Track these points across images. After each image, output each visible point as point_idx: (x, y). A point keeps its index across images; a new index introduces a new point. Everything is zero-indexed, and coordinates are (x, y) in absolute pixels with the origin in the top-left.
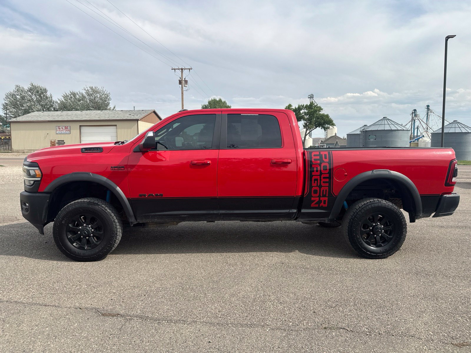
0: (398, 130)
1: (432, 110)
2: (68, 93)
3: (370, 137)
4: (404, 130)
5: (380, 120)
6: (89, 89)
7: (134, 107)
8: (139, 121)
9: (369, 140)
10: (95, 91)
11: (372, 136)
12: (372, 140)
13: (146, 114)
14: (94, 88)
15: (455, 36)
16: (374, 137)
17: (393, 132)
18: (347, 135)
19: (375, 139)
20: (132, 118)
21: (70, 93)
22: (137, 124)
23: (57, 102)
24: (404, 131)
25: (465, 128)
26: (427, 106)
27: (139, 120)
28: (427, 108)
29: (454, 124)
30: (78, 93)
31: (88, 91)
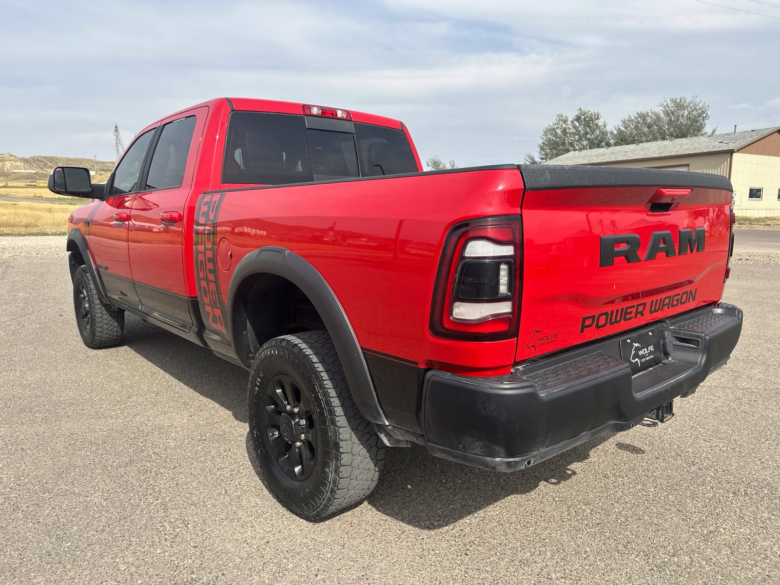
2: (633, 115)
6: (669, 102)
7: (735, 126)
8: (734, 154)
10: (680, 106)
13: (756, 137)
14: (678, 100)
20: (721, 149)
21: (637, 116)
22: (729, 160)
23: (612, 133)
27: (735, 150)
30: (649, 112)
31: (668, 107)
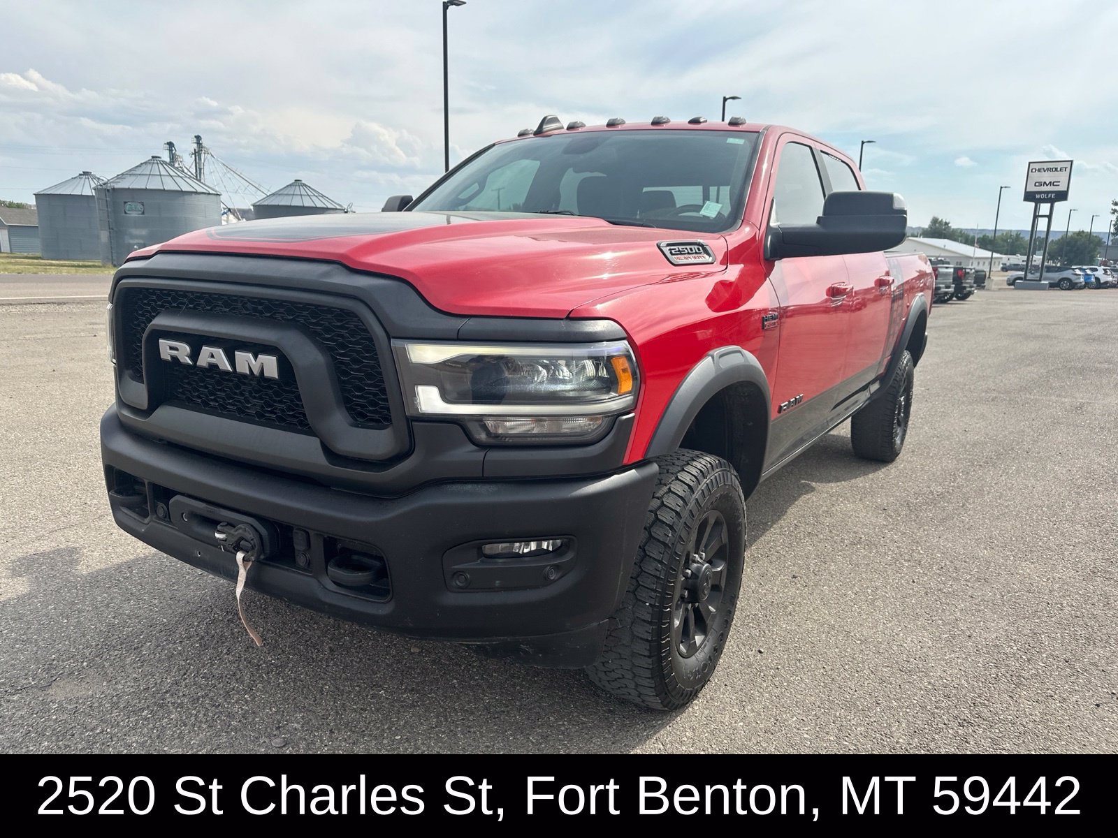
0: (196, 193)
1: (207, 149)
3: (127, 207)
4: (209, 194)
5: (145, 163)
9: (125, 213)
11: (133, 205)
12: (134, 214)
15: (465, 3)
16: (140, 206)
17: (187, 197)
18: (37, 195)
19: (143, 213)
24: (210, 196)
25: (320, 198)
26: (195, 137)
28: (197, 143)
29: (297, 187)
